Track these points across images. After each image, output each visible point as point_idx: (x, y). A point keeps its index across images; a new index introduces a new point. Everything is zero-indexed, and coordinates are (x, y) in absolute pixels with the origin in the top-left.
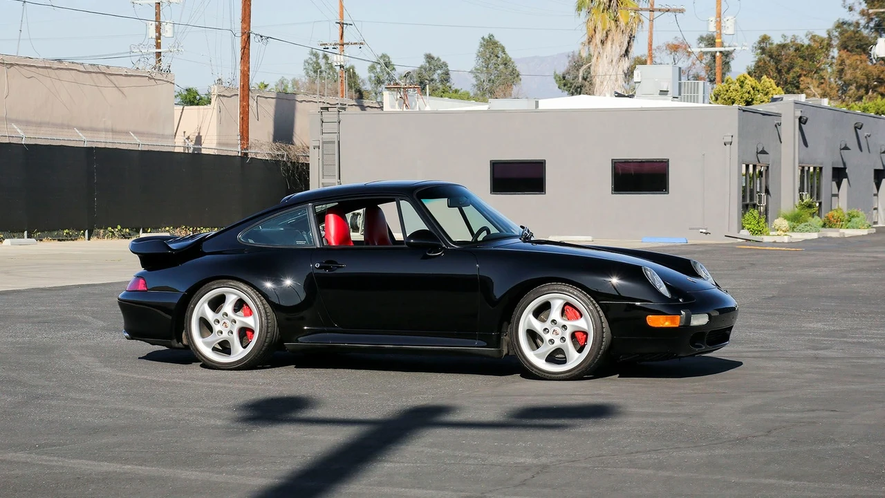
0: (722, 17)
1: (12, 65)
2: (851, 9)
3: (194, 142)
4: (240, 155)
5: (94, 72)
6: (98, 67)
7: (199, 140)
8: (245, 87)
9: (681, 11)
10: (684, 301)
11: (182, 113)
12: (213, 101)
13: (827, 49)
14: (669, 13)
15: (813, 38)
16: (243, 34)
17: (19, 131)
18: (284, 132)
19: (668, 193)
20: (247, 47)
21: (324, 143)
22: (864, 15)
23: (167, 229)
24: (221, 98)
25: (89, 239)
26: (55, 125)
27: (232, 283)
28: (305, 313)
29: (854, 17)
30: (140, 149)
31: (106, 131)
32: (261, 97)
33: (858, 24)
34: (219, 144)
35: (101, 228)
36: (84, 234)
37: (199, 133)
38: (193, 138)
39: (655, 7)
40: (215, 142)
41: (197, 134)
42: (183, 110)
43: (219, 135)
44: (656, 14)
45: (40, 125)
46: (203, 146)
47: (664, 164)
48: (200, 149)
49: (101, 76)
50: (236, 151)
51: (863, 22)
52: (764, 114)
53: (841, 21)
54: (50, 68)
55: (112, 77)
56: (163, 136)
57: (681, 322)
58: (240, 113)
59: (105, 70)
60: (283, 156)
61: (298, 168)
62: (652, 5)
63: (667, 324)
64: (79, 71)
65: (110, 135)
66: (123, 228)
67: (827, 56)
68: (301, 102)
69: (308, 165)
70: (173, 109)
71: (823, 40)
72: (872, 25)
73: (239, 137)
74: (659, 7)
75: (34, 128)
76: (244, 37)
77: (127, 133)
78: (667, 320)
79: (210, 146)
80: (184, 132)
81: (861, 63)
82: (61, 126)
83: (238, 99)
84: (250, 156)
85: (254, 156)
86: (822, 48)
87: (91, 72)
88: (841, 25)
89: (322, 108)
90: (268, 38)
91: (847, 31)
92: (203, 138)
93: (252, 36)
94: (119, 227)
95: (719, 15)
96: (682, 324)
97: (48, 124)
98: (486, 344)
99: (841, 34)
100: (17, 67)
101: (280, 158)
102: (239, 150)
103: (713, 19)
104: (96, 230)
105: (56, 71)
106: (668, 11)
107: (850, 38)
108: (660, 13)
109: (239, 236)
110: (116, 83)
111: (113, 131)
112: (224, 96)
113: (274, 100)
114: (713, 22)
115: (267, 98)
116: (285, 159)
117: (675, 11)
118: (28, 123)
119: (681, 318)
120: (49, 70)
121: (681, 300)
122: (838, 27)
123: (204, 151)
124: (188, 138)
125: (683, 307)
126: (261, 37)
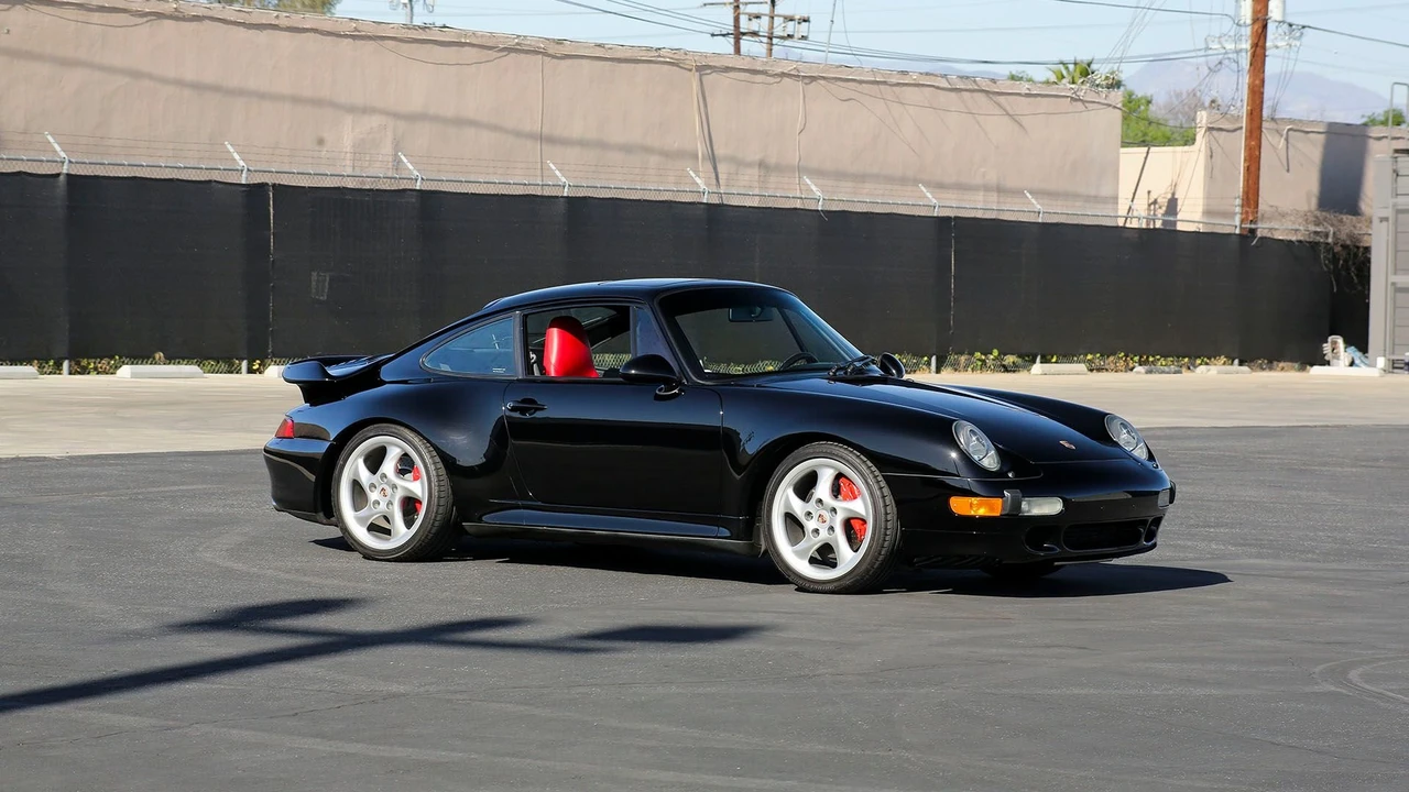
1: (813, 79)
3: (1164, 208)
4: (1237, 231)
5: (966, 90)
6: (975, 81)
7: (1172, 206)
8: (1255, 113)
10: (1016, 476)
11: (1146, 158)
12: (1199, 137)
16: (1255, 21)
17: (814, 188)
18: (1341, 192)
20: (1260, 44)
21: (1399, 212)
23: (1089, 357)
24: (1214, 132)
25: (938, 371)
26: (889, 179)
30: (1040, 221)
31: (987, 188)
32: (1296, 131)
34: (1208, 212)
35: (962, 353)
36: (929, 364)
37: (1173, 194)
38: (1163, 201)
40: (1200, 209)
41: (1169, 196)
42: (1148, 153)
43: (1208, 196)
45: (861, 178)
46: (1179, 217)
48: (1175, 223)
49: (981, 97)
50: (1233, 225)
54: (885, 83)
55: (1001, 99)
56: (1096, 199)
57: (1003, 509)
58: (1245, 160)
59: (987, 85)
60: (1327, 236)
61: (1356, 255)
63: (982, 512)
64: (938, 88)
65: (994, 197)
66: (1003, 353)
68: (1379, 139)
69: (1367, 249)
70: (1118, 154)
73: (1238, 202)
75: (850, 184)
76: (1256, 27)
77: (1019, 193)
78: (980, 505)
79: (1191, 218)
80: (1149, 192)
82: (903, 181)
83: (1243, 134)
84: (1259, 234)
85: (1269, 235)
87: (960, 90)
89: (1397, 151)
90: (1304, 27)
92: (1179, 203)
93: (1271, 27)
94: (996, 352)
96: (1004, 513)
97: (876, 178)
98: (728, 534)
100: (822, 82)
101: (1318, 239)
102: (1237, 223)
104: (953, 357)
105: (894, 88)
110: (1008, 108)
111: (1000, 190)
112: (1221, 129)
113: (1323, 136)
115: (1308, 132)
116: (1330, 240)
118: (840, 175)
119: (1004, 503)
120: (882, 87)
121: (1010, 475)
123: (1180, 227)
124: (1155, 202)
125: (1010, 485)
126: (1291, 25)
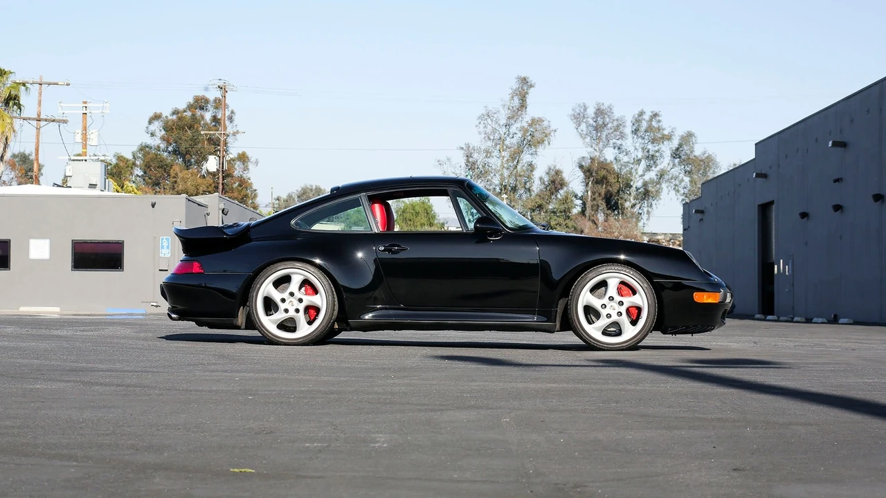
0: (88, 131)
2: (153, 135)
9: (65, 122)
13: (132, 168)
14: (54, 123)
15: (120, 158)
19: (123, 270)
22: (164, 140)
27: (298, 264)
28: (377, 293)
29: (156, 142)
33: (158, 148)
39: (41, 117)
44: (42, 123)
47: (119, 245)
51: (163, 146)
52: (199, 205)
53: (143, 144)
57: (720, 299)
62: (39, 116)
63: (710, 301)
67: (132, 174)
71: (128, 160)
72: (170, 149)
74: (45, 117)
78: (708, 297)
81: (192, 176)
86: (127, 167)
88: (144, 148)
91: (149, 153)
95: (85, 129)
98: (546, 319)
99: (144, 155)
103: (80, 131)
106: (54, 121)
107: (152, 160)
108: (46, 123)
109: (293, 222)
114: (80, 134)
117: (59, 121)
119: (720, 295)
122: (141, 150)
